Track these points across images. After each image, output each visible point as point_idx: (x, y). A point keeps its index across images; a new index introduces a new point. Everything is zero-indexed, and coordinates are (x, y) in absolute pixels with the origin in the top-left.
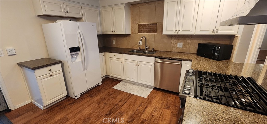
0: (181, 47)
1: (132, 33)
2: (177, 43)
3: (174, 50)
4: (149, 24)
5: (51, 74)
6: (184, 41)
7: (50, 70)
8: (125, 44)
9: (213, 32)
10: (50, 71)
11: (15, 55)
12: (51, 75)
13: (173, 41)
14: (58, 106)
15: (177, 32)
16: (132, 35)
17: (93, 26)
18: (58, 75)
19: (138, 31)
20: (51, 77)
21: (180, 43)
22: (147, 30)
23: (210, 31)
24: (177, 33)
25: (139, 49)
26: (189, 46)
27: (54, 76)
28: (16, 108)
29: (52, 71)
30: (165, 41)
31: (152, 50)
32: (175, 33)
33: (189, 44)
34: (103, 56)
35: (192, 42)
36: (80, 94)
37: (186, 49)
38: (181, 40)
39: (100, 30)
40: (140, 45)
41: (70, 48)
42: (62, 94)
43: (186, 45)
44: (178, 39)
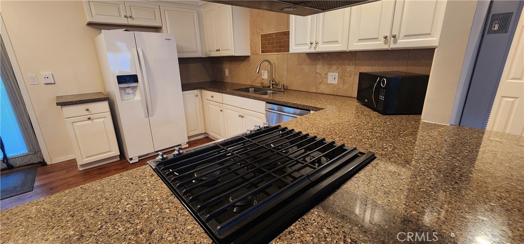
0: (336, 82)
1: (252, 53)
2: (326, 74)
3: (323, 88)
4: (279, 33)
5: (89, 116)
6: (340, 69)
7: (88, 110)
8: (242, 76)
9: (386, 43)
10: (87, 112)
11: (54, 83)
12: (89, 119)
13: (320, 68)
14: (100, 169)
15: (314, 45)
16: (252, 58)
17: (168, 40)
18: (102, 120)
19: (262, 48)
20: (89, 122)
21: (333, 74)
22: (273, 47)
23: (380, 41)
24: (315, 48)
25: (260, 85)
26: (351, 79)
27: (95, 121)
28: (54, 162)
29: (90, 112)
30: (306, 68)
31: (269, 87)
32: (310, 48)
33: (350, 76)
34: (197, 96)
35: (356, 71)
36: (139, 157)
37: (345, 87)
38: (334, 67)
39: (199, 49)
40: (265, 78)
41: (118, 77)
42: (110, 151)
43: (347, 78)
44: (329, 64)
